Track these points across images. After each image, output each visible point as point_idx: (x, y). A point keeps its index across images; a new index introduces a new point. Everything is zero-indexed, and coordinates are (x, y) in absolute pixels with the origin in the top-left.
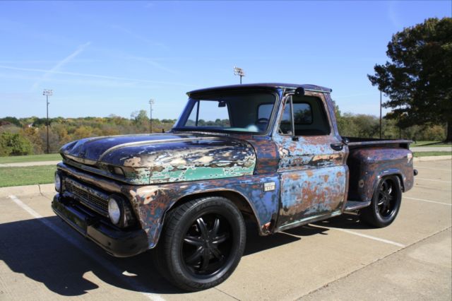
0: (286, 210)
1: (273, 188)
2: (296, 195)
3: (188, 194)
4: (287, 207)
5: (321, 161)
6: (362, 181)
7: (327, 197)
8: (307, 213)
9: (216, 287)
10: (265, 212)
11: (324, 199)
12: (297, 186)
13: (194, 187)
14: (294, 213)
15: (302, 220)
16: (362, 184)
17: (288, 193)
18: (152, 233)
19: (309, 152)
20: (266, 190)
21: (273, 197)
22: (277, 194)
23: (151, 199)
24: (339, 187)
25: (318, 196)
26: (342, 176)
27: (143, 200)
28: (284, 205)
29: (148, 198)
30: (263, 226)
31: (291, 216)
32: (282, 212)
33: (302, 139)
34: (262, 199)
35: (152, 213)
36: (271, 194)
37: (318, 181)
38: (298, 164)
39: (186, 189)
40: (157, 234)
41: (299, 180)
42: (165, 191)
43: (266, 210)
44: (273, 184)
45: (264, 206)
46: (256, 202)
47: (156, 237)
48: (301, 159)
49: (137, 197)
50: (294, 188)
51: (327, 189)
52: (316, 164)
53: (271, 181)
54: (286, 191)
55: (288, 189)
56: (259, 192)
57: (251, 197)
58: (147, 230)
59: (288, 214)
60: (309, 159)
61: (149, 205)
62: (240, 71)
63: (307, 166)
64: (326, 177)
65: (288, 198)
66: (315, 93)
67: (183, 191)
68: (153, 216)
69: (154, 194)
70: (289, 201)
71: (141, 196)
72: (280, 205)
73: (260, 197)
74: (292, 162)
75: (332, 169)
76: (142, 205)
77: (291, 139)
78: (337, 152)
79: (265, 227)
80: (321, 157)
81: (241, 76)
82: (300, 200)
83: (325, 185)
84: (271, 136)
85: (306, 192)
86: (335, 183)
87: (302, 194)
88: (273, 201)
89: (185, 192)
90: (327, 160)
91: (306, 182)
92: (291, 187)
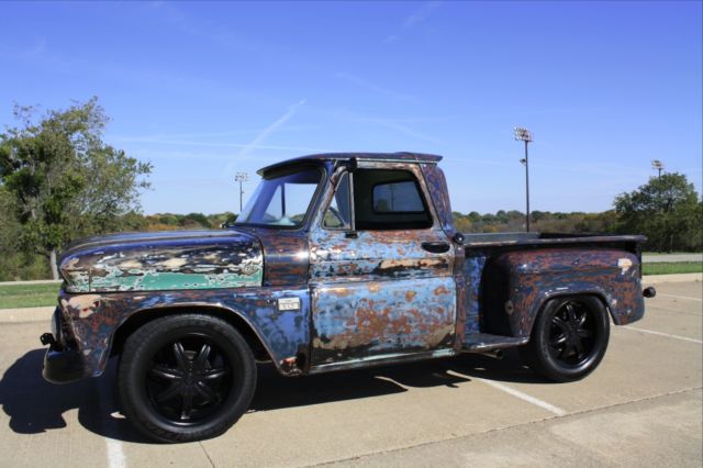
0: (325, 339)
1: (296, 307)
2: (341, 318)
3: (145, 307)
4: (328, 336)
5: (401, 268)
6: (510, 303)
7: (413, 324)
8: (378, 348)
10: (282, 341)
11: (408, 328)
12: (346, 306)
13: (156, 299)
14: (343, 345)
15: (365, 359)
16: (510, 308)
17: (328, 315)
18: (96, 356)
19: (371, 255)
20: (281, 308)
21: (298, 321)
22: (307, 316)
23: (90, 312)
24: (440, 311)
25: (394, 323)
26: (446, 293)
27: (76, 311)
28: (320, 333)
29: (85, 310)
30: (282, 362)
31: (337, 350)
32: (317, 343)
33: (367, 235)
34: (277, 322)
35: (95, 330)
36: (293, 315)
37: (392, 299)
38: (348, 272)
39: (144, 300)
40: (104, 357)
41: (350, 297)
42: (110, 302)
43: (285, 338)
44: (297, 300)
45: (282, 332)
46: (265, 325)
47: (103, 363)
48: (354, 265)
49: (69, 307)
50: (338, 308)
51: (412, 312)
52: (388, 273)
53: (293, 296)
54: (323, 312)
55: (328, 309)
56: (270, 312)
57: (254, 318)
58: (87, 352)
59: (331, 346)
60: (373, 265)
61: (89, 318)
62: (524, 134)
63: (371, 277)
64: (409, 297)
65: (327, 323)
67: (139, 304)
68: (96, 334)
69: (94, 306)
70: (326, 325)
71: (74, 306)
72: (313, 333)
73: (273, 319)
74: (336, 269)
75: (426, 281)
76: (76, 318)
77: (343, 234)
78: (436, 255)
79: (286, 363)
80: (398, 263)
81: (527, 142)
82: (352, 327)
83: (407, 307)
84: (307, 231)
85: (364, 316)
86: (431, 304)
87: (356, 318)
88: (297, 326)
89: (141, 306)
90: (413, 267)
91: (365, 300)
92: (333, 307)
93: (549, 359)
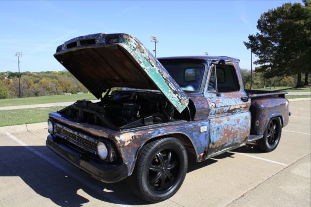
0: (213, 144)
1: (206, 130)
2: (219, 133)
3: (153, 137)
4: (214, 142)
5: (235, 109)
6: (258, 121)
7: (238, 133)
8: (226, 145)
9: (170, 199)
10: (200, 146)
11: (237, 135)
12: (221, 128)
13: (157, 132)
14: (218, 146)
15: (222, 150)
16: (258, 123)
17: (215, 132)
18: (129, 165)
19: (228, 104)
20: (202, 131)
21: (206, 136)
22: (208, 134)
23: (129, 142)
24: (246, 127)
25: (233, 134)
26: (247, 119)
27: (124, 143)
28: (212, 141)
29: (128, 141)
30: (199, 156)
31: (216, 148)
32: (211, 145)
33: (222, 94)
34: (199, 138)
35: (130, 152)
36: (205, 134)
37: (233, 123)
38: (221, 113)
39: (152, 133)
40: (133, 165)
41: (221, 123)
42: (139, 136)
43: (201, 145)
44: (206, 127)
45: (200, 142)
46: (195, 140)
47: (132, 168)
48: (222, 109)
49: (121, 141)
50: (218, 129)
51: (239, 128)
52: (231, 112)
53: (205, 125)
54: (213, 132)
55: (215, 130)
56: (197, 133)
57: (192, 137)
58: (126, 163)
59: (214, 146)
60: (227, 109)
61: (128, 146)
62: (155, 39)
63: (226, 114)
64: (238, 121)
65: (215, 136)
66: (230, 63)
67: (150, 135)
68: (130, 153)
69: (131, 139)
70: (216, 138)
71: (123, 140)
72: (210, 141)
73: (198, 136)
74: (217, 111)
75: (241, 114)
76: (123, 146)
77: (215, 95)
78: (245, 103)
79: (200, 156)
80: (235, 107)
81: (156, 42)
82: (222, 137)
83: (237, 126)
84: (203, 94)
85: (226, 131)
86: (244, 124)
87: (223, 133)
88: (205, 139)
89: (151, 136)
90: (239, 109)
91: (226, 124)
92: (217, 128)
93: (267, 144)
